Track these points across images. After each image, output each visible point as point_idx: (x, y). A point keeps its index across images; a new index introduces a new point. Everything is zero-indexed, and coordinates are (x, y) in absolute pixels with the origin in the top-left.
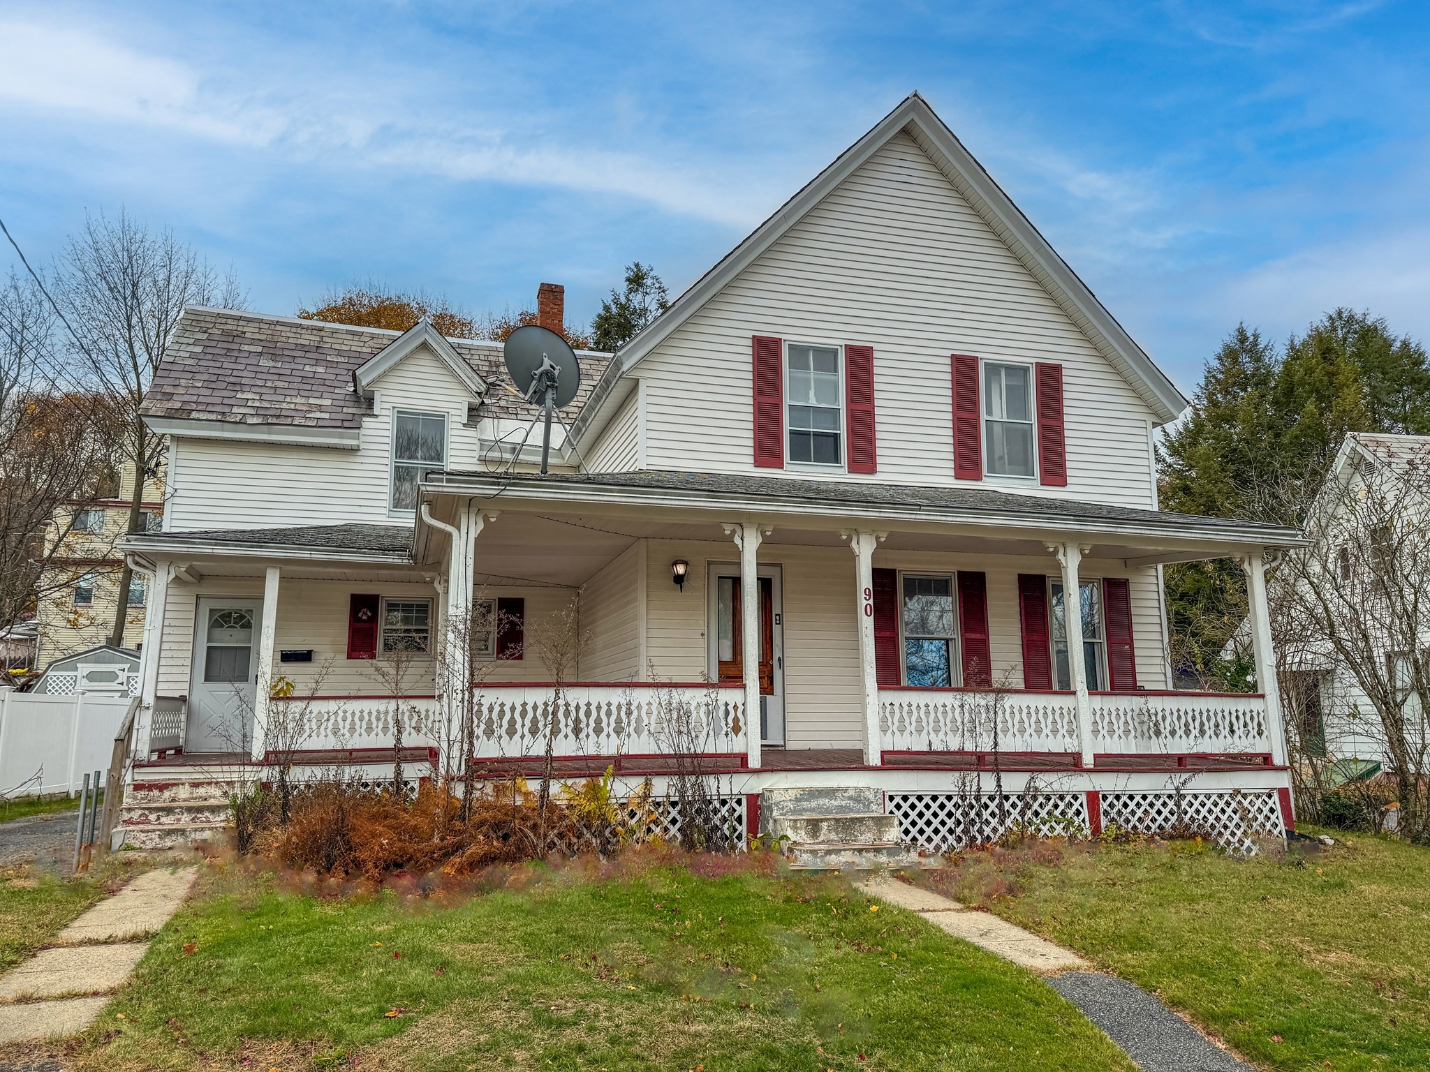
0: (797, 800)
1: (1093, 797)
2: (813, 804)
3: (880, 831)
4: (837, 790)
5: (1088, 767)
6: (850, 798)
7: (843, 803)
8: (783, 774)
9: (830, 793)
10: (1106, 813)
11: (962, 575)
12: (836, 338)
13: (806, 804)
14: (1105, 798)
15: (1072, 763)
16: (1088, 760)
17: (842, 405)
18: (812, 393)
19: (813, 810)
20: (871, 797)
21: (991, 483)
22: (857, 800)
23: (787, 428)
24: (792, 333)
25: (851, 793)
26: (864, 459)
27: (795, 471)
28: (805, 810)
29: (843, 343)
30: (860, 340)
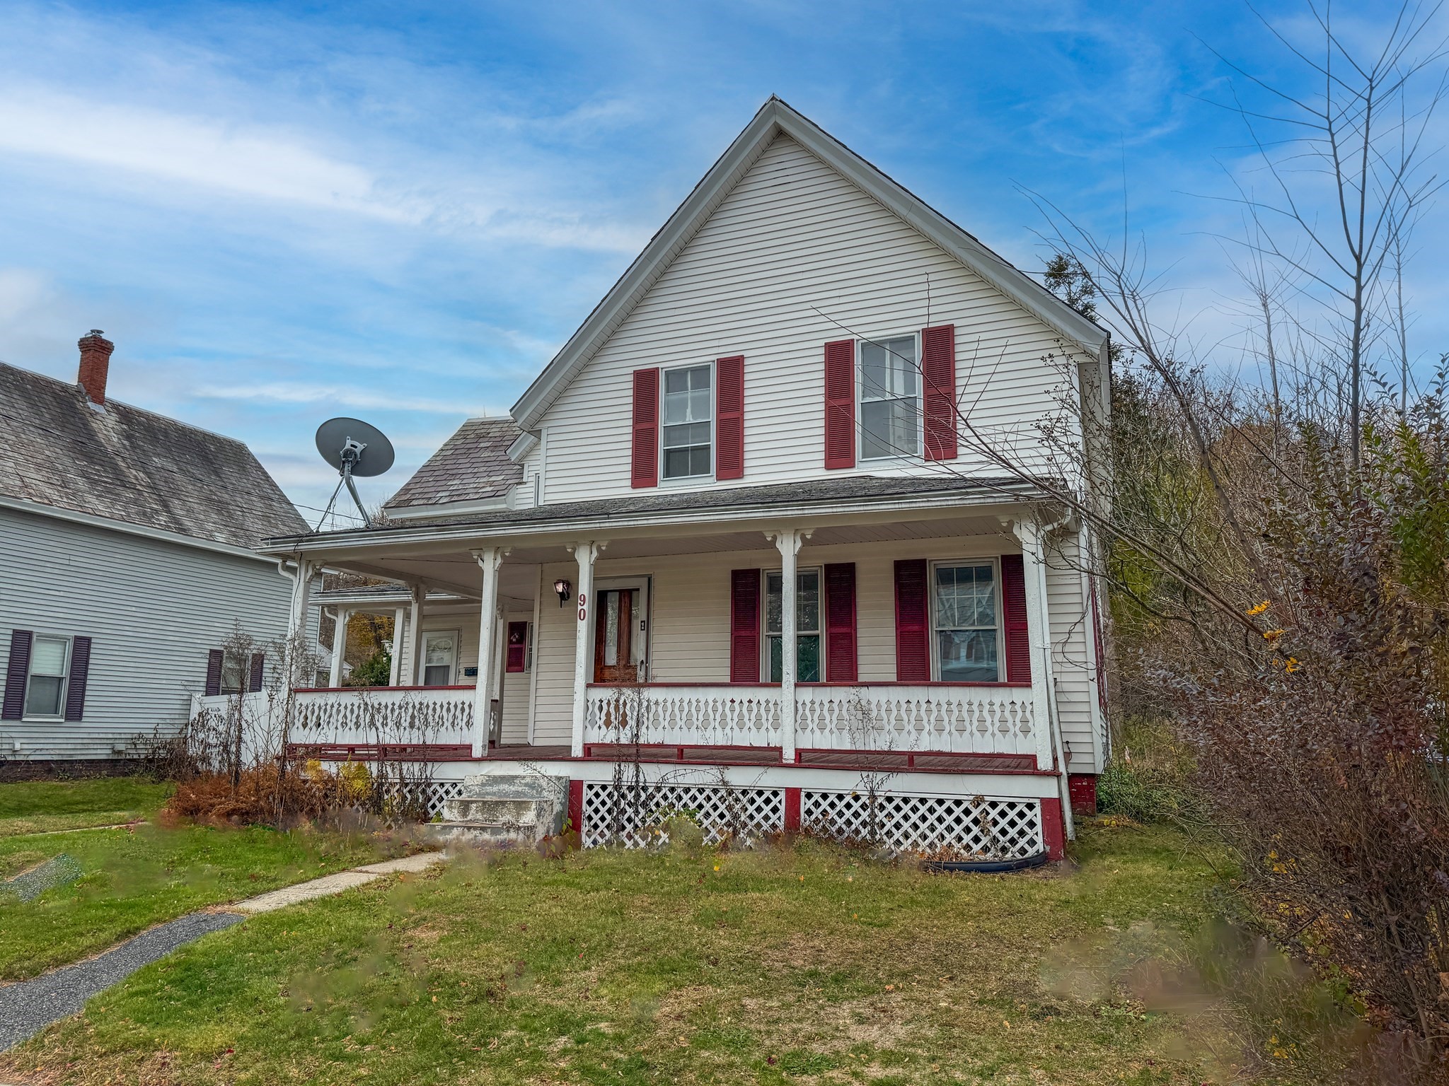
0: (483, 785)
1: (793, 794)
2: (495, 789)
3: (518, 814)
4: (516, 777)
5: (788, 762)
6: (526, 785)
7: (520, 789)
8: (498, 763)
9: (510, 779)
10: (809, 812)
11: (829, 568)
12: (707, 356)
13: (489, 789)
14: (809, 796)
15: (768, 757)
16: (789, 756)
17: (712, 418)
18: (689, 411)
19: (494, 794)
20: (544, 784)
21: (864, 468)
22: (531, 786)
23: (661, 448)
24: (666, 359)
25: (528, 780)
26: (732, 463)
27: (668, 487)
28: (488, 794)
29: (715, 358)
30: (729, 352)
